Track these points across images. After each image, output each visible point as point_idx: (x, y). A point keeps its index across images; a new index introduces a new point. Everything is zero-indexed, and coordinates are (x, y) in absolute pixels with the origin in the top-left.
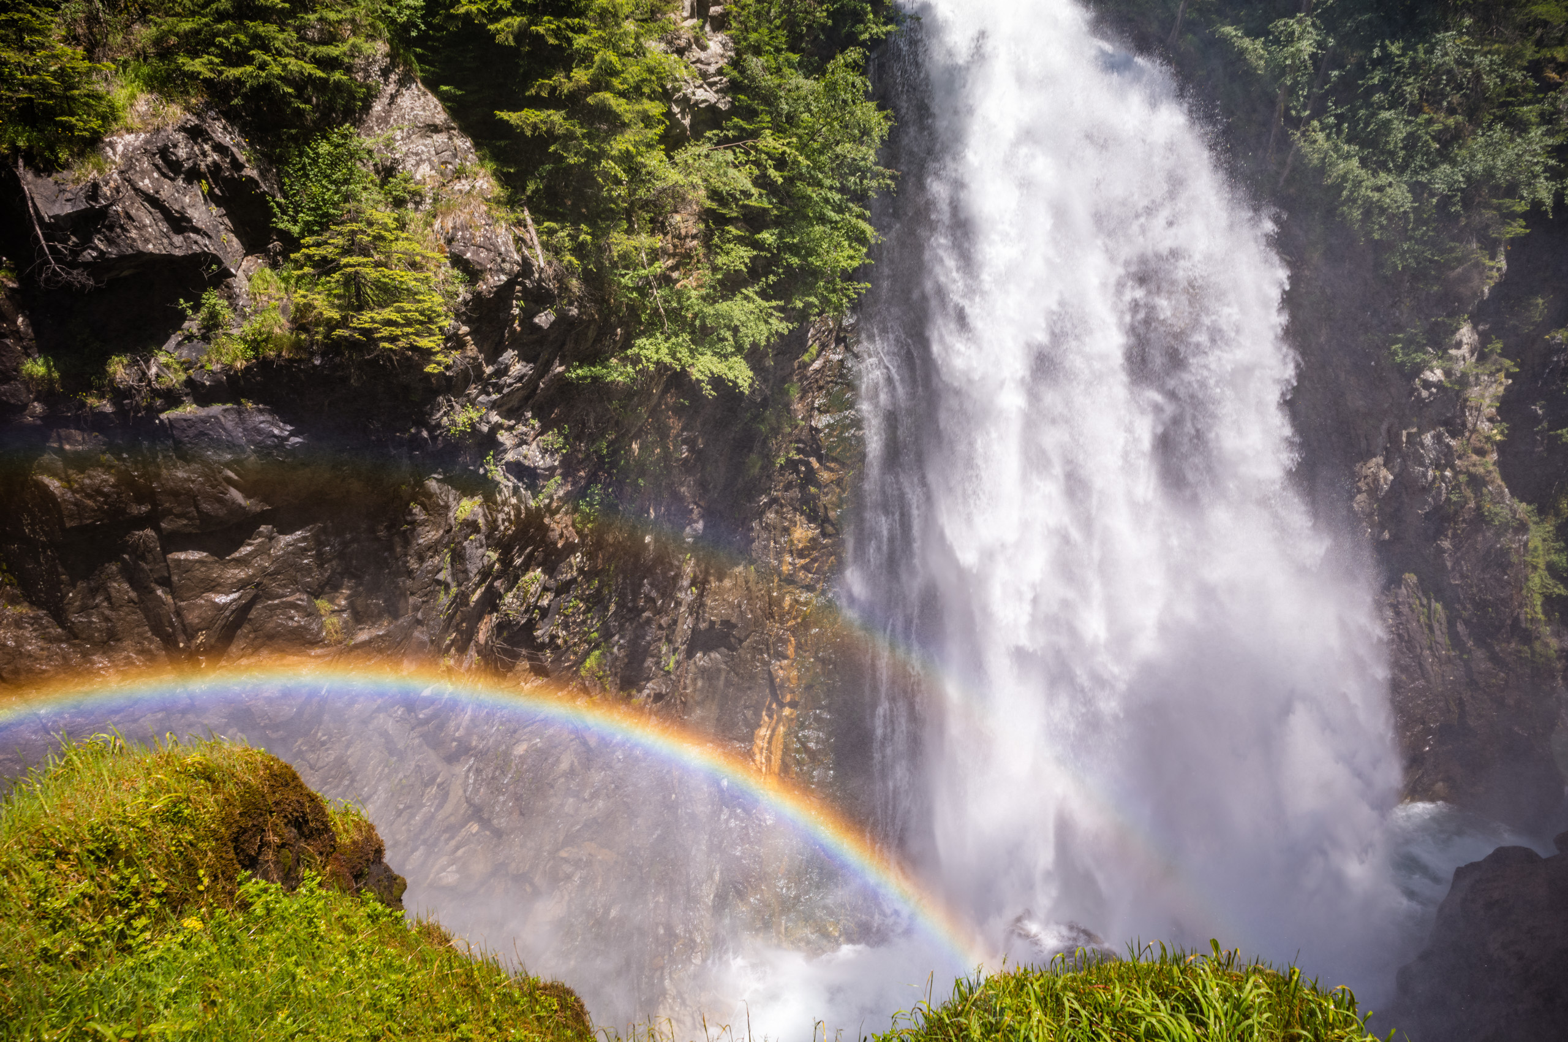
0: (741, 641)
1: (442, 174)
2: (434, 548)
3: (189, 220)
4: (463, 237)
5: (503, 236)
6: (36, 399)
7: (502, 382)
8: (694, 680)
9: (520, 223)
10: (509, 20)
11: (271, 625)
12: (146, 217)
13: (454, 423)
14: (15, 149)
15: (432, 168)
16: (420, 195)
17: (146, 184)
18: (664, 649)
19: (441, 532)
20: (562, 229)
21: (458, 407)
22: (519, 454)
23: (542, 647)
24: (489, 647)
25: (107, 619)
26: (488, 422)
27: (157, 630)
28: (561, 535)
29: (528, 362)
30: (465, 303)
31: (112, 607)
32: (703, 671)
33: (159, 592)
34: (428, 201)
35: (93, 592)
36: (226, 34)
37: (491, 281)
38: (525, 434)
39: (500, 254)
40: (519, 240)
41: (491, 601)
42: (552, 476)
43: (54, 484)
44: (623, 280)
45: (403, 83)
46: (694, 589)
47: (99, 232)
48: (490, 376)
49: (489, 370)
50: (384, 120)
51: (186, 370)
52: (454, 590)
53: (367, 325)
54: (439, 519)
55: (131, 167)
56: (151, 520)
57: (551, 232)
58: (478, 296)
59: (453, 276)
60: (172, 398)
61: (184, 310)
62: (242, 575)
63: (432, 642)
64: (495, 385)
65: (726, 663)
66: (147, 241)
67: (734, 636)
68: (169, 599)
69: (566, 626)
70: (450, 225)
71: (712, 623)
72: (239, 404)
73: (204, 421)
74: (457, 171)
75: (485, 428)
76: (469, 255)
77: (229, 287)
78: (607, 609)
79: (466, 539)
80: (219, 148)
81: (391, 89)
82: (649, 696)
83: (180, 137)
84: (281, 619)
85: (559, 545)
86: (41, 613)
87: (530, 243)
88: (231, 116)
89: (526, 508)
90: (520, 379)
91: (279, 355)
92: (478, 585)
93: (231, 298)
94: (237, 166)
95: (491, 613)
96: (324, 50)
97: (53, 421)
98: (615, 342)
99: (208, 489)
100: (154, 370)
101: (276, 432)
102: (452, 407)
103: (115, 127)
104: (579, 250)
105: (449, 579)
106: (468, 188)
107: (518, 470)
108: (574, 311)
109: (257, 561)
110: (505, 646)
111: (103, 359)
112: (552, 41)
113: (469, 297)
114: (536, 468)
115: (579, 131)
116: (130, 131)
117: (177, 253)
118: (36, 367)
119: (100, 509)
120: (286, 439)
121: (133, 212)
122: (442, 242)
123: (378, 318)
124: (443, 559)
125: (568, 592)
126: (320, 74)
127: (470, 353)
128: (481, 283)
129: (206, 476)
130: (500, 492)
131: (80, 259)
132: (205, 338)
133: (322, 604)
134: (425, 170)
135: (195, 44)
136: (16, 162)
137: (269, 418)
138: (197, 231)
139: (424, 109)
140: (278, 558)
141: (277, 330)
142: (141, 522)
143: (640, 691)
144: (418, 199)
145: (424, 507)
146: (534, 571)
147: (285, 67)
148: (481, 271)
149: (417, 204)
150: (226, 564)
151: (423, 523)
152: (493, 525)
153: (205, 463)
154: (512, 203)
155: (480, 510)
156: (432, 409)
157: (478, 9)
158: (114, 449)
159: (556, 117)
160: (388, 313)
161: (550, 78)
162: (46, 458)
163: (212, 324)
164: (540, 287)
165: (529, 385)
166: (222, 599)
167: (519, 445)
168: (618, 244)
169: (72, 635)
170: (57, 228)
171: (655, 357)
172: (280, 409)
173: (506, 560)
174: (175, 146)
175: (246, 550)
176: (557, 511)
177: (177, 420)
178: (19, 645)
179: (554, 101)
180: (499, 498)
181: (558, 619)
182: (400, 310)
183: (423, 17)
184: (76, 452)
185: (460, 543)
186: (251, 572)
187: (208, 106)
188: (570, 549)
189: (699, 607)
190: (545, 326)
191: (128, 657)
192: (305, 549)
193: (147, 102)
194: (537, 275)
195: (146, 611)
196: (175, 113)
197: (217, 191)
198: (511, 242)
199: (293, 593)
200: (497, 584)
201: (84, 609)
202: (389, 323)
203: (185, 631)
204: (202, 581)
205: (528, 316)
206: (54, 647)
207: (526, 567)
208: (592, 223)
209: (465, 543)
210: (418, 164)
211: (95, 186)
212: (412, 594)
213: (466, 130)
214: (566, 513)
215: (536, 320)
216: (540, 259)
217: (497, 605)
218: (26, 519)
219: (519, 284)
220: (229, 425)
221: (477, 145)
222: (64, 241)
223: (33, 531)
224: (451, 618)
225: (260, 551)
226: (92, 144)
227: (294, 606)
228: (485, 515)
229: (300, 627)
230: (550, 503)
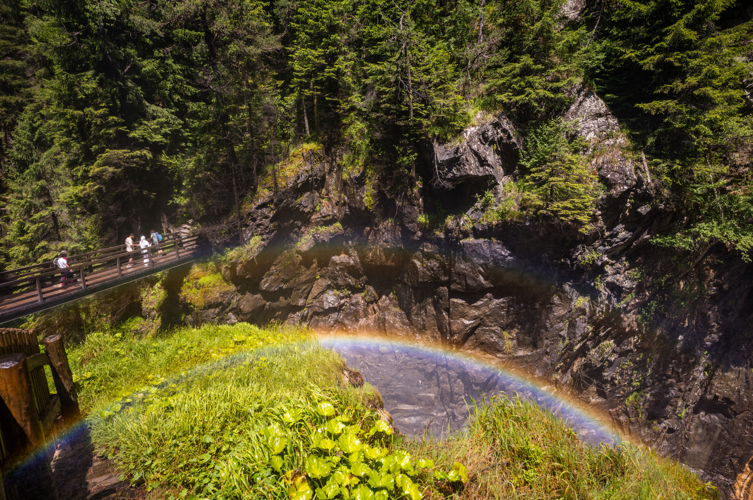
0: (736, 414)
1: (600, 137)
2: (561, 319)
3: (487, 161)
4: (607, 167)
5: (629, 166)
6: (420, 230)
7: (613, 240)
8: (697, 428)
9: (640, 160)
10: (652, 57)
11: (483, 338)
12: (472, 160)
13: (584, 259)
14: (434, 135)
15: (595, 134)
16: (587, 147)
17: (475, 147)
18: (680, 403)
19: (566, 311)
20: (663, 162)
21: (587, 251)
22: (615, 278)
23: (606, 382)
24: (577, 375)
25: (424, 320)
26: (602, 260)
27: (440, 328)
28: (629, 325)
29: (629, 231)
30: (602, 199)
31: (426, 316)
32: (703, 424)
33: (444, 314)
34: (591, 150)
35: (421, 308)
36: (516, 83)
37: (619, 189)
38: (620, 268)
39: (626, 176)
40: (637, 168)
41: (583, 352)
42: (630, 293)
43: (418, 263)
44: (695, 190)
45: (587, 96)
46: (706, 373)
47: (455, 166)
48: (607, 237)
49: (607, 234)
50: (575, 114)
51: (473, 223)
52: (567, 341)
53: (555, 209)
54: (566, 305)
55: (471, 140)
56: (447, 284)
57: (656, 164)
58: (610, 197)
59: (598, 186)
60: (466, 235)
61: (477, 198)
62: (476, 314)
63: (552, 364)
64: (609, 242)
65: (722, 424)
66: (471, 170)
67: (731, 409)
68: (447, 317)
69: (621, 374)
70: (601, 161)
71: (716, 397)
72: (490, 239)
73: (476, 245)
74: (608, 135)
75: (600, 263)
76: (609, 176)
77: (496, 189)
78: (647, 371)
79: (578, 317)
80: (504, 131)
81: (581, 99)
82: (665, 428)
83: (490, 127)
84: (488, 336)
85: (627, 330)
86: (403, 312)
87: (643, 170)
88: (510, 117)
89: (613, 307)
90: (623, 240)
91: (511, 220)
92: (579, 342)
93: (496, 194)
94: (509, 137)
95: (581, 357)
96: (556, 85)
97: (423, 239)
98: (682, 224)
99: (472, 274)
100: (462, 222)
101: (503, 253)
102: (584, 250)
103: (468, 125)
104: (672, 174)
105: (566, 336)
106: (612, 143)
107: (612, 286)
108: (662, 206)
109: (483, 309)
110: (586, 376)
111: (445, 216)
112: (677, 64)
113: (605, 196)
114: (622, 287)
115: (684, 110)
116: (473, 126)
117: (480, 174)
118: (422, 219)
119: (431, 276)
120: (507, 257)
121: (468, 158)
122: (595, 169)
123: (561, 205)
124: (564, 325)
125: (626, 356)
126: (552, 96)
127: (599, 225)
128: (613, 190)
129: (472, 268)
130: (600, 297)
131: (447, 177)
132: (483, 210)
133: (505, 334)
134: (592, 135)
135: (502, 89)
136: (433, 141)
137: (500, 246)
138: (489, 165)
139: (596, 107)
140: (492, 309)
141: (512, 209)
142: (443, 284)
143: (660, 423)
144: (585, 149)
145: (560, 298)
146: (609, 341)
147: (537, 94)
148: (614, 184)
149: (585, 151)
150: (471, 308)
151: (558, 305)
152: (593, 313)
153: (473, 263)
154: (635, 149)
155: (588, 304)
156: (574, 250)
157: (636, 55)
158: (441, 253)
159: (671, 104)
160: (567, 204)
161: (671, 84)
162: (418, 253)
163: (486, 205)
164: (645, 192)
165: (628, 243)
166: (467, 322)
167: (615, 274)
168: (698, 170)
169: (411, 323)
170: (441, 165)
171: (710, 234)
172: (506, 244)
173: (596, 332)
174: (488, 131)
175: (480, 303)
176: (629, 312)
177: (466, 244)
178: (394, 323)
179: (671, 95)
180: (599, 300)
181: (618, 369)
182: (572, 202)
183: (603, 63)
184: (428, 253)
185: (575, 318)
186: (480, 313)
187: (503, 113)
188: (632, 333)
189: (707, 385)
190: (644, 213)
191: (428, 338)
192: (503, 307)
193: (481, 114)
194: (645, 187)
195: (438, 320)
196: (490, 118)
197: (499, 149)
198: (633, 170)
199: (494, 326)
200: (588, 343)
201: (417, 314)
202: (566, 208)
203: (450, 333)
204: (461, 313)
205: (635, 207)
206: (405, 327)
207: (605, 337)
208: (682, 159)
209: (577, 319)
210: (588, 133)
211: (458, 148)
212: (547, 339)
213: (615, 114)
214: (634, 314)
215: (639, 210)
216: (648, 178)
217: (586, 354)
218: (406, 275)
219: (633, 191)
220: (485, 248)
221: (620, 122)
222: (443, 170)
223: (407, 280)
224: (562, 355)
225: (486, 304)
226: (460, 132)
227: (494, 332)
228: (590, 307)
229: (495, 342)
230: (627, 307)
